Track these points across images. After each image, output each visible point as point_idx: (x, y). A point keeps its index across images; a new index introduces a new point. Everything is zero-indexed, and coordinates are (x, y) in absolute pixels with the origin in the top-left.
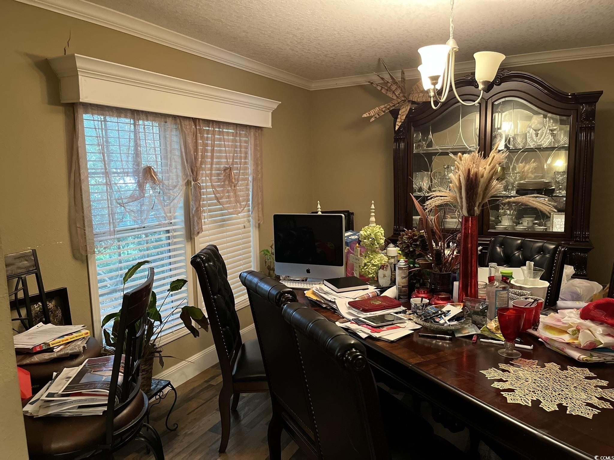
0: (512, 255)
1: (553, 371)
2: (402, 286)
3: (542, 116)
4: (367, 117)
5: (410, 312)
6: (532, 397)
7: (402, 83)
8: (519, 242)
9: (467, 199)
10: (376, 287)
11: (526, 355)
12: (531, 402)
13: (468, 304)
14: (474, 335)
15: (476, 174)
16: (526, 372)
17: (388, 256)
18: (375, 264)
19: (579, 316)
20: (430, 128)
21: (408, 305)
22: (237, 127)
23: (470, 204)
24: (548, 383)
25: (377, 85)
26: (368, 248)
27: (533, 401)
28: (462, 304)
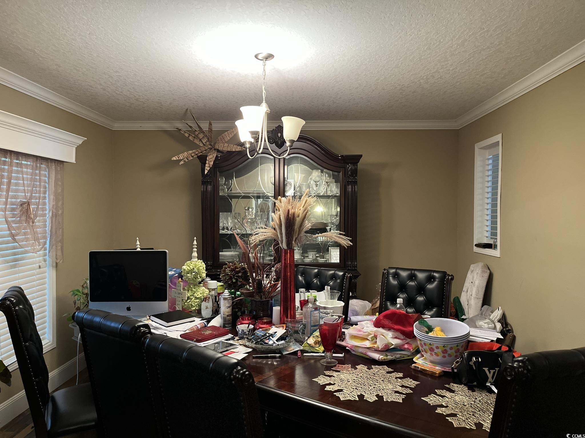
0: (311, 282)
1: (364, 371)
2: (227, 315)
3: (320, 171)
4: (176, 160)
5: (237, 338)
6: (357, 393)
7: (209, 133)
8: (316, 271)
9: (286, 235)
10: (201, 319)
11: (341, 362)
12: (357, 397)
13: (290, 325)
14: (297, 351)
15: (294, 214)
16: (345, 374)
17: (208, 289)
18: (197, 297)
19: (373, 326)
20: (233, 174)
21: (235, 333)
22: (37, 160)
23: (289, 239)
24: (363, 380)
25: (185, 132)
26: (191, 282)
27: (358, 396)
28: (284, 325)
